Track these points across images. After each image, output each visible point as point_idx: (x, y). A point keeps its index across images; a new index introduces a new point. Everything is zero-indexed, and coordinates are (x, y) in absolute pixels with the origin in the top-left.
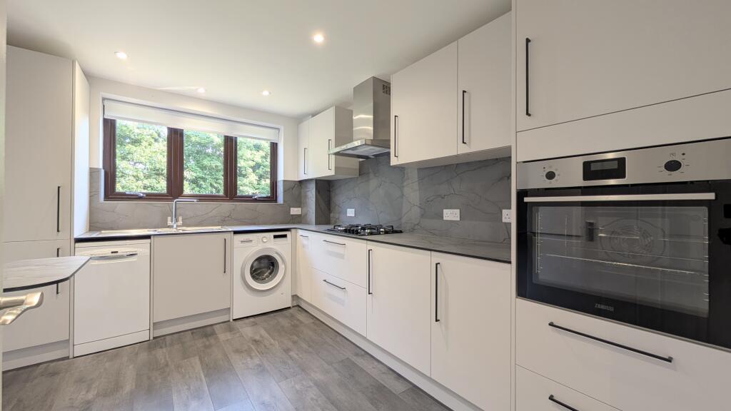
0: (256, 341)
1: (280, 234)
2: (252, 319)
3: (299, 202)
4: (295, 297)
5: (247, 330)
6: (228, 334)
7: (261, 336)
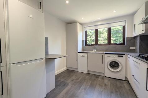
0: (105, 85)
1: (121, 55)
2: (110, 78)
3: (134, 45)
4: (126, 77)
5: (106, 81)
6: (101, 79)
7: (108, 84)
